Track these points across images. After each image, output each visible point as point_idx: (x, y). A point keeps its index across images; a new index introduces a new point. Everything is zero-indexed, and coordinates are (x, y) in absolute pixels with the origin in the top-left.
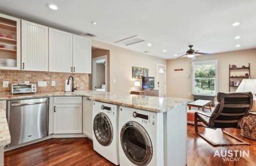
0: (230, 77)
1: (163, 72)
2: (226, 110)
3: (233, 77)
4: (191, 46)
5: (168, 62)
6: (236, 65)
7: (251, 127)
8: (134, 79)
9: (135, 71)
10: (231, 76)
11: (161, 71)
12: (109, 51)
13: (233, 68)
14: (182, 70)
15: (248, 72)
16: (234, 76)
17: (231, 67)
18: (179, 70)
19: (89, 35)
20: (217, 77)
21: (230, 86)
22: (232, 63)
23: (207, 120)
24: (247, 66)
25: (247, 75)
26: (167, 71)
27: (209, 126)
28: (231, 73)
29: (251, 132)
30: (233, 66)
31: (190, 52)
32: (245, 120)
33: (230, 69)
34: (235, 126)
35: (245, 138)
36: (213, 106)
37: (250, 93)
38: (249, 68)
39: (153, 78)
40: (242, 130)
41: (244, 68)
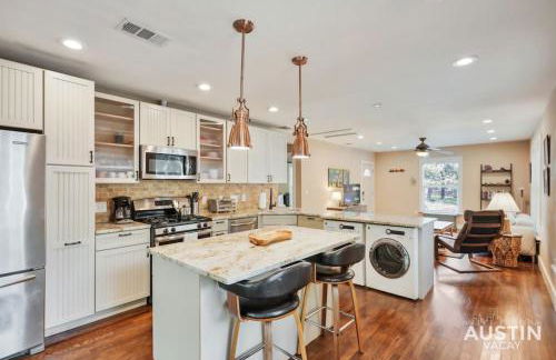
0: (482, 185)
1: (369, 175)
2: (474, 230)
3: (485, 185)
4: (422, 139)
5: (378, 156)
6: (491, 166)
7: (504, 252)
8: (330, 189)
9: (331, 175)
10: (483, 183)
11: (367, 173)
13: (486, 170)
14: (402, 171)
15: (509, 178)
16: (488, 183)
17: (483, 169)
18: (397, 171)
19: (284, 128)
21: (482, 199)
22: (486, 163)
23: (452, 244)
24: (508, 168)
25: (507, 181)
26: (376, 172)
27: (454, 251)
28: (483, 178)
29: (504, 258)
30: (486, 166)
31: (422, 148)
32: (498, 243)
33: (482, 172)
34: (485, 249)
35: (496, 266)
36: (455, 231)
37: (502, 211)
38: (510, 171)
39: (359, 186)
40: (494, 257)
41: (503, 170)
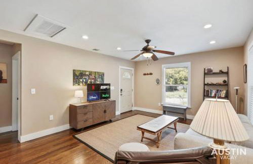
0: (205, 85)
1: (129, 77)
3: (208, 85)
4: (148, 42)
6: (212, 69)
9: (78, 76)
10: (206, 83)
12: (20, 45)
13: (208, 73)
14: (151, 74)
15: (226, 79)
16: (210, 83)
17: (206, 72)
18: (148, 74)
20: (190, 84)
21: (204, 96)
22: (208, 67)
24: (225, 70)
25: (225, 82)
26: (135, 75)
28: (206, 79)
30: (208, 69)
33: (205, 74)
38: (227, 73)
41: (221, 72)
